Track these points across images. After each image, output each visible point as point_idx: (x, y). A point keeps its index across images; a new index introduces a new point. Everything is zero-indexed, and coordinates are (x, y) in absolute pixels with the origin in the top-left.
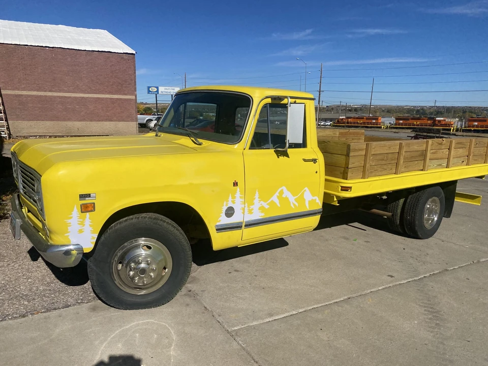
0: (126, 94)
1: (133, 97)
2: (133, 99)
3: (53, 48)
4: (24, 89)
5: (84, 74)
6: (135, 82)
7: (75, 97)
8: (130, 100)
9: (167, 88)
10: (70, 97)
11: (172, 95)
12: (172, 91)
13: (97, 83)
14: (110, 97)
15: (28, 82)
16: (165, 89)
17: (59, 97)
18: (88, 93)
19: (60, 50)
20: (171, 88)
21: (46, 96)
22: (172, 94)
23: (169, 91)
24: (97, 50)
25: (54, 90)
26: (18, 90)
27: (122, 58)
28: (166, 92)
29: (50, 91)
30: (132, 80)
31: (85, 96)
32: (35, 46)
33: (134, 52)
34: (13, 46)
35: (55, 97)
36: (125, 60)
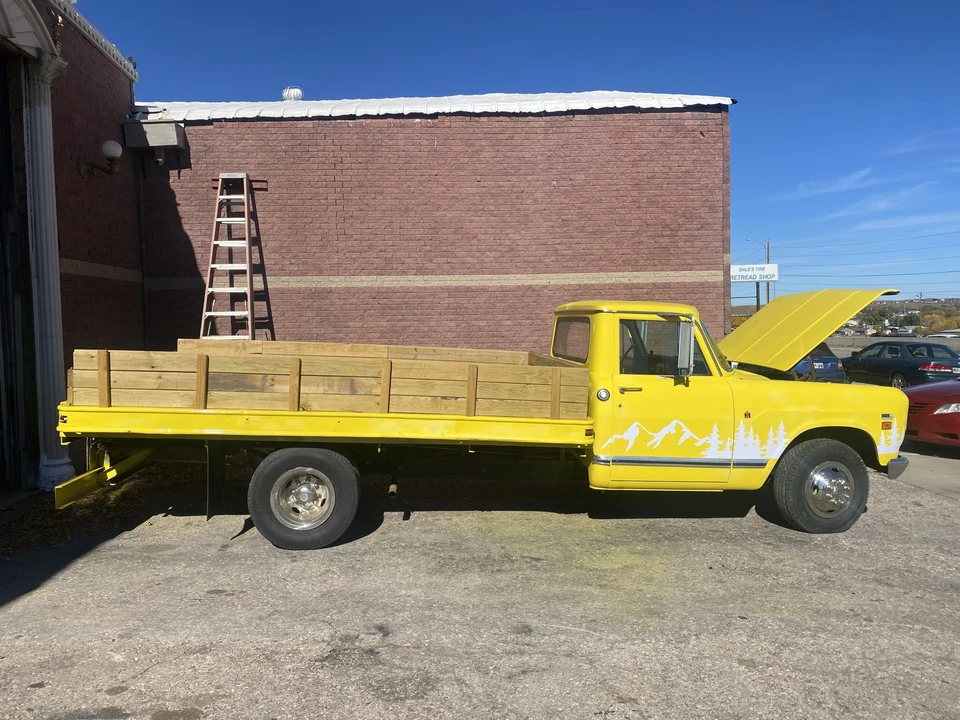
0: (689, 267)
1: (716, 276)
2: (714, 285)
3: (435, 116)
4: (336, 270)
5: (535, 201)
6: (726, 216)
7: (503, 290)
8: (704, 287)
9: (747, 266)
10: (484, 289)
11: (758, 284)
12: (758, 273)
13: (582, 229)
14: (625, 281)
15: (350, 243)
16: (741, 270)
17: (448, 289)
18: (548, 270)
19: (458, 122)
20: (755, 266)
21: (407, 291)
22: (758, 279)
23: (750, 273)
24: (586, 107)
25: (430, 266)
26: (320, 273)
27: (679, 128)
28: (743, 277)
29: (421, 271)
30: (713, 209)
31: (534, 282)
32: (378, 117)
33: (727, 101)
34: (310, 124)
35: (434, 292)
36: (688, 132)
